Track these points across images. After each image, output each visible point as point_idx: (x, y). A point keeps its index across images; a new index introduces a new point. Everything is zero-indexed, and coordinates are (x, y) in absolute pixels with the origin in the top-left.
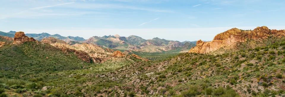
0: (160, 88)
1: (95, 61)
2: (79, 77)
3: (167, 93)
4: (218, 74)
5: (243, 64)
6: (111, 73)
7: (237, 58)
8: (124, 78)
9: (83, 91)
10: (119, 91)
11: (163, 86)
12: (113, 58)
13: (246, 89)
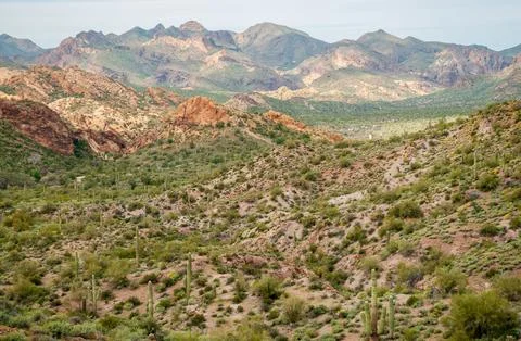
0: (395, 260)
1: (94, 146)
2: (28, 220)
3: (428, 283)
6: (174, 198)
8: (233, 218)
9: (48, 281)
10: (212, 275)
11: (409, 253)
12: (179, 130)
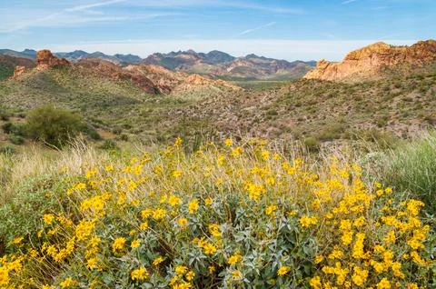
0: (271, 129)
1: (161, 90)
4: (358, 111)
5: (396, 99)
6: (191, 107)
7: (388, 89)
8: (211, 114)
11: (275, 126)
12: (189, 85)
13: (400, 134)
